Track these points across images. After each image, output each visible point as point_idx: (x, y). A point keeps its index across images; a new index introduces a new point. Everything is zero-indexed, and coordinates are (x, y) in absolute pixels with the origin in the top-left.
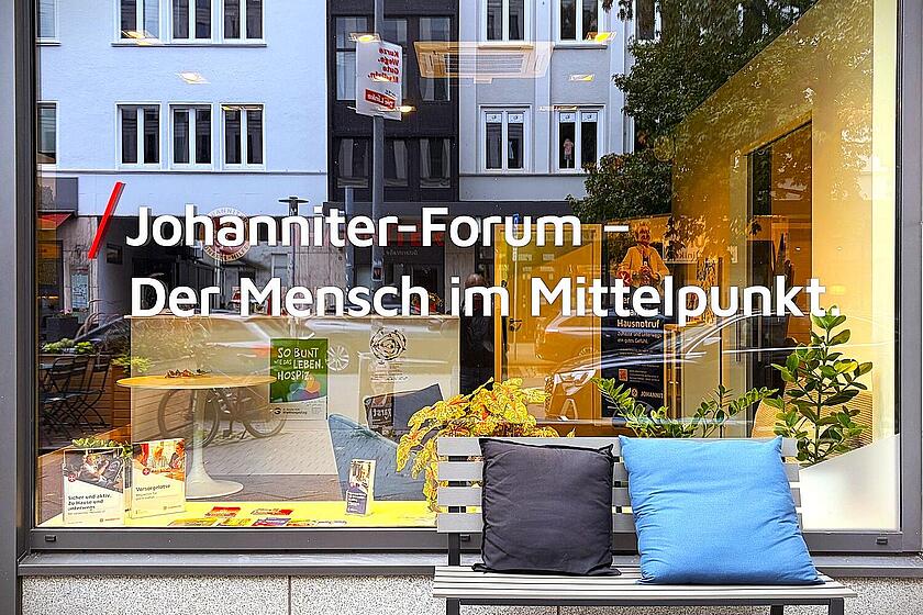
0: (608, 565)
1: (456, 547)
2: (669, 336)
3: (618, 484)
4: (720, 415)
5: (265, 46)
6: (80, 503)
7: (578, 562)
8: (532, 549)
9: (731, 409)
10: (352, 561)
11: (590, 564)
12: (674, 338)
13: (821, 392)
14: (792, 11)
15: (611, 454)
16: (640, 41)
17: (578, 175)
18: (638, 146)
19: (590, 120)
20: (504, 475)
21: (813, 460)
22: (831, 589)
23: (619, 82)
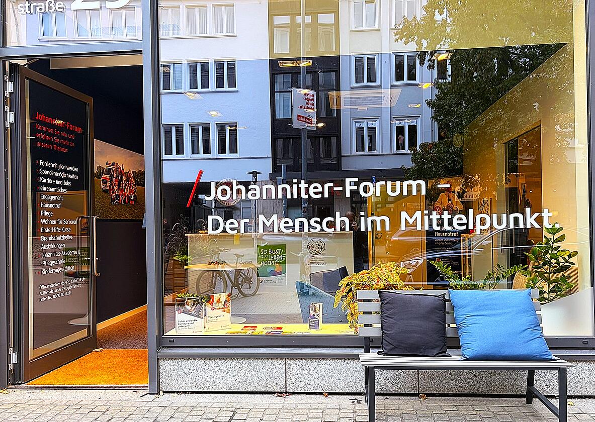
0: (445, 352)
1: (368, 344)
2: (464, 240)
3: (448, 313)
4: (498, 279)
5: (237, 91)
6: (183, 324)
7: (430, 350)
8: (406, 344)
9: (503, 276)
10: (316, 351)
11: (436, 351)
12: (467, 241)
13: (550, 266)
14: (525, 60)
15: (445, 298)
16: (440, 81)
17: (407, 154)
18: (440, 138)
19: (413, 124)
20: (392, 308)
21: (547, 301)
22: (559, 363)
23: (429, 104)
